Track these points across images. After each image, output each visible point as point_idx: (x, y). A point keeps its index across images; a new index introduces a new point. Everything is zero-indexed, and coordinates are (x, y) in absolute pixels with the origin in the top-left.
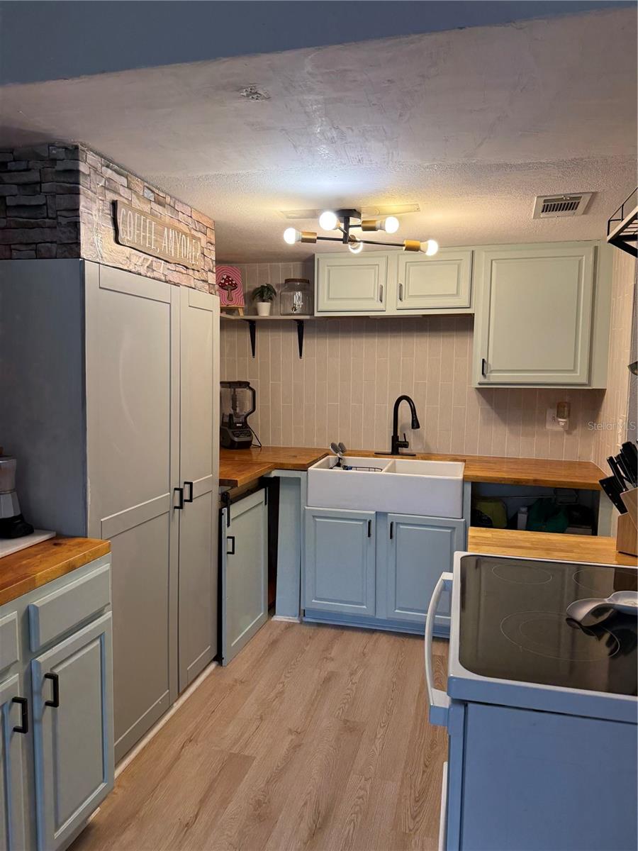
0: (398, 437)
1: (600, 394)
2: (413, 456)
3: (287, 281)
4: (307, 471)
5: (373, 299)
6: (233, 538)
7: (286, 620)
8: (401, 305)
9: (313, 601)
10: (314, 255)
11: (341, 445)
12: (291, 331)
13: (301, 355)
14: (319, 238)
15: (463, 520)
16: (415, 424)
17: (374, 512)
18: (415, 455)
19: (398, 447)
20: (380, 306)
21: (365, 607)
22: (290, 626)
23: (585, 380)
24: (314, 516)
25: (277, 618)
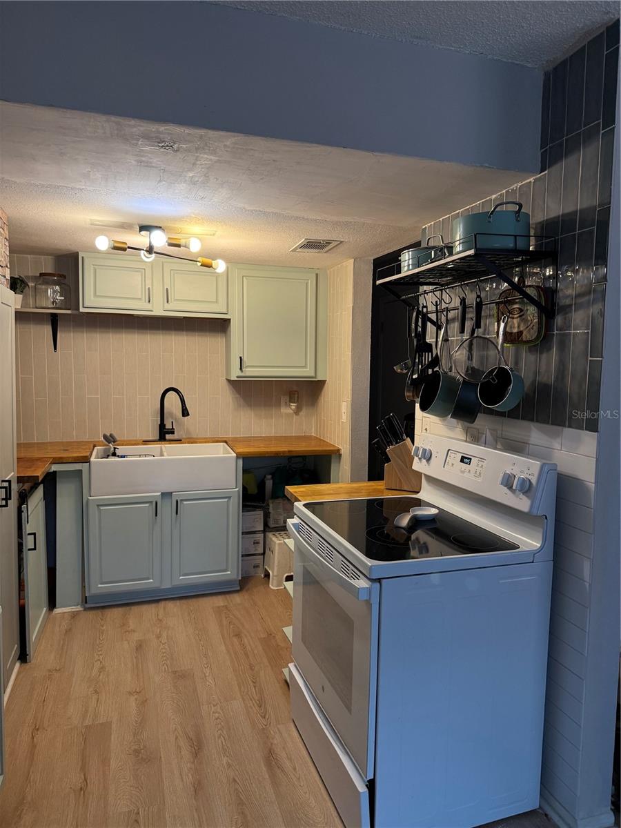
0: (165, 425)
1: (322, 383)
2: (179, 441)
3: (41, 274)
4: (89, 462)
5: (140, 299)
6: (34, 534)
7: (70, 610)
8: (167, 307)
9: (100, 586)
10: (78, 253)
11: (111, 435)
12: (44, 324)
13: (55, 348)
14: (129, 248)
15: (237, 489)
16: (186, 413)
17: (160, 493)
18: (180, 440)
19: (164, 433)
20: (148, 306)
21: (151, 580)
22: (74, 615)
23: (313, 374)
24: (98, 506)
25: (57, 611)
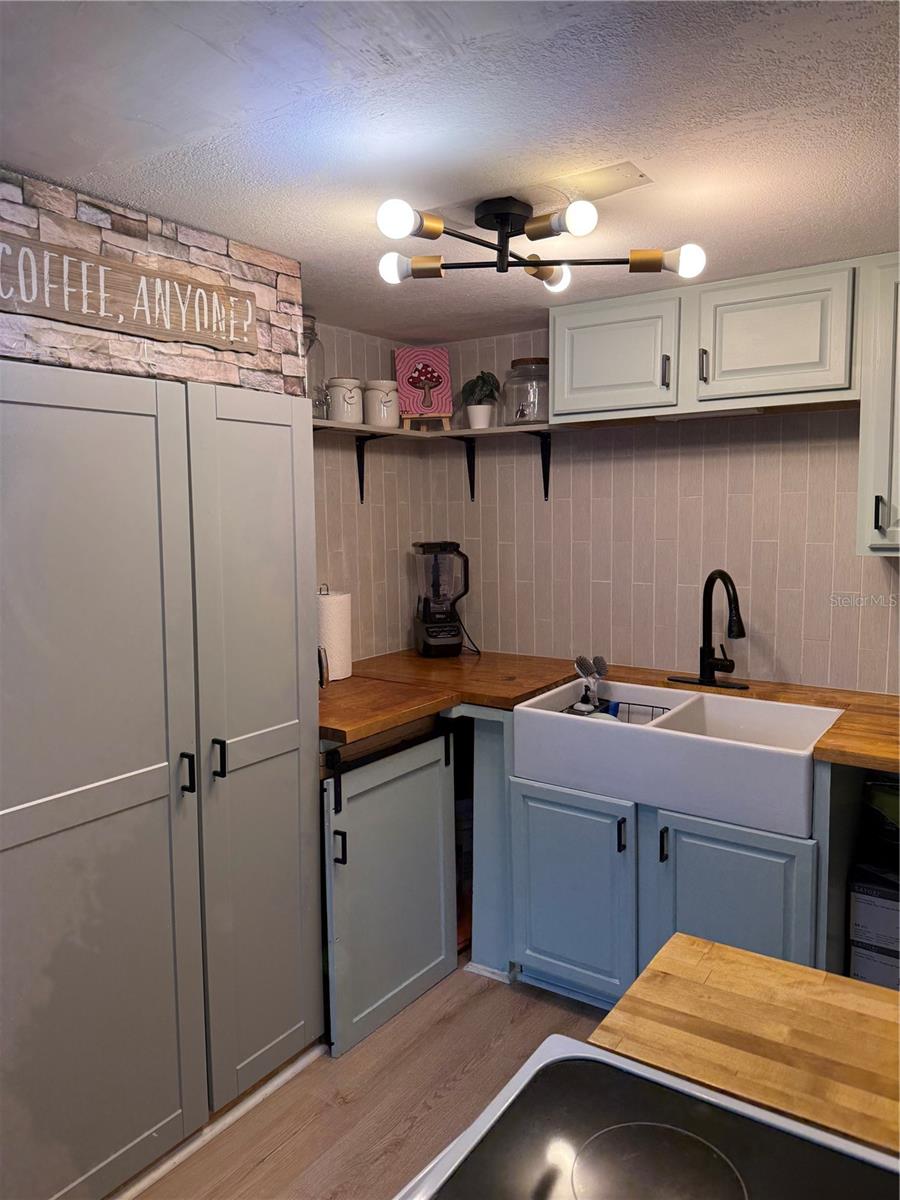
0: (713, 651)
2: (742, 688)
3: (514, 364)
4: (512, 710)
5: (651, 383)
6: (343, 835)
7: (489, 975)
8: (707, 390)
9: (528, 952)
10: (548, 309)
11: (598, 661)
12: (530, 455)
13: (546, 495)
15: (811, 842)
16: (735, 629)
17: (630, 804)
18: (746, 688)
19: (714, 671)
20: (667, 396)
21: (617, 982)
22: (492, 986)
24: (524, 797)
25: (472, 967)
